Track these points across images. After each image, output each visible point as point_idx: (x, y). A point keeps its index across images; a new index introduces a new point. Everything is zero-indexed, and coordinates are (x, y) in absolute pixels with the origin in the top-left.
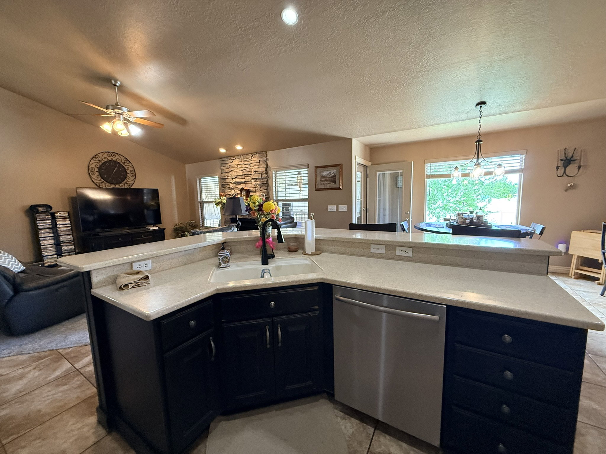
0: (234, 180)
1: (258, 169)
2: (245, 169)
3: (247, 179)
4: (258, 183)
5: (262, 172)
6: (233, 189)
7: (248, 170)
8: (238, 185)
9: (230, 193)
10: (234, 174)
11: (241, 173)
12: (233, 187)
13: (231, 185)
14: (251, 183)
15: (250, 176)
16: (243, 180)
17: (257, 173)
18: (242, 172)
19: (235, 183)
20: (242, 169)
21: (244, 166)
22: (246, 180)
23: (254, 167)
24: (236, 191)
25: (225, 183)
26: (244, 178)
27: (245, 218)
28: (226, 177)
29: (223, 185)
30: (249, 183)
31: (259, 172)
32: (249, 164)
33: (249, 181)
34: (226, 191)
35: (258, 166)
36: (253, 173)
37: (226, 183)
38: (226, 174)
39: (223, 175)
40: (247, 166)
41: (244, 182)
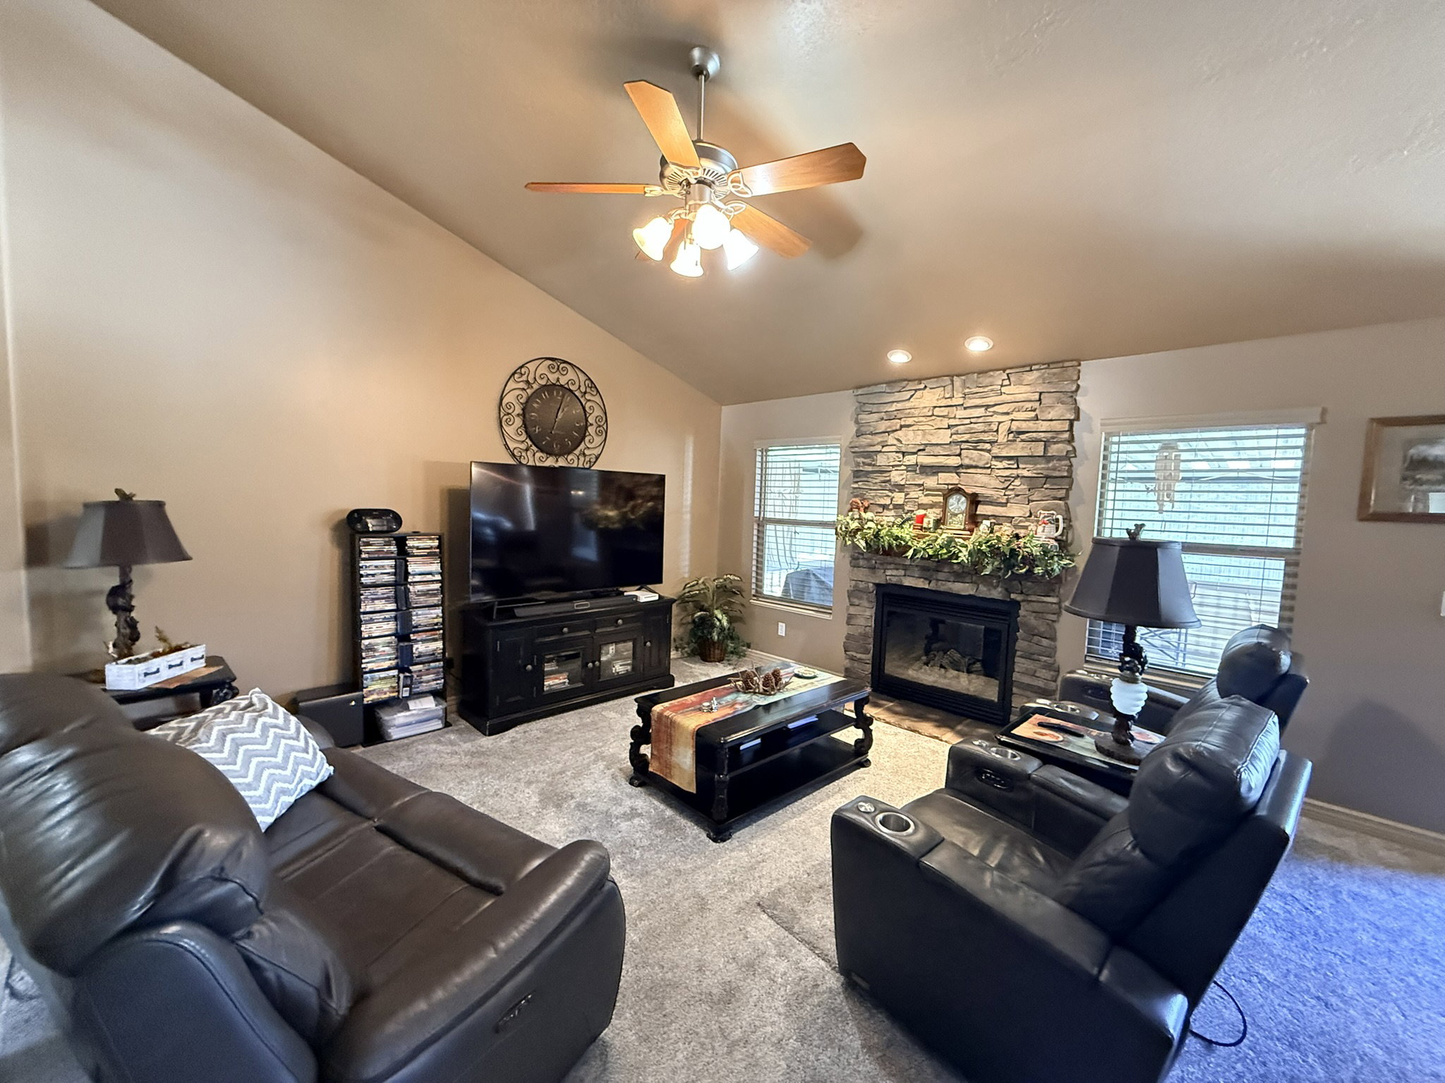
0: (911, 460)
1: (1031, 424)
2: (968, 421)
3: (971, 456)
4: (1026, 473)
5: (1049, 435)
6: (901, 488)
7: (980, 427)
8: (927, 475)
9: (887, 501)
10: (910, 438)
11: (945, 437)
12: (902, 483)
13: (896, 477)
14: (989, 471)
15: (988, 446)
16: (954, 461)
17: (1023, 437)
18: (949, 432)
19: (911, 468)
20: (952, 422)
21: (961, 413)
22: (967, 462)
23: (1011, 417)
24: (912, 495)
25: (870, 469)
26: (959, 455)
27: (942, 589)
28: (878, 448)
29: (857, 474)
30: (979, 471)
31: (1034, 435)
32: (987, 407)
33: (981, 464)
34: (873, 493)
35: (1033, 414)
36: (1002, 438)
37: (876, 469)
38: (878, 439)
39: (864, 440)
40: (981, 411)
41: (956, 469)
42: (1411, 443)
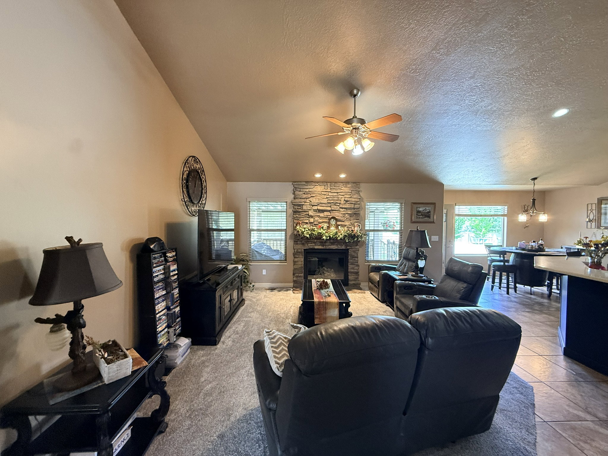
0: (316, 208)
1: (350, 199)
2: (332, 197)
3: (334, 207)
4: (349, 213)
5: (355, 202)
6: (312, 217)
7: (336, 199)
8: (320, 213)
9: (308, 221)
10: (314, 201)
11: (325, 201)
12: (313, 215)
13: (311, 213)
14: (339, 212)
15: (338, 204)
16: (329, 209)
17: (348, 202)
18: (327, 199)
19: (315, 211)
20: (328, 197)
21: (330, 194)
22: (333, 209)
23: (345, 196)
24: (316, 219)
25: (301, 210)
26: (331, 207)
27: (327, 248)
28: (303, 203)
29: (295, 212)
30: (336, 212)
31: (351, 202)
32: (337, 193)
33: (337, 210)
34: (302, 219)
35: (350, 196)
36: (342, 202)
37: (303, 210)
38: (303, 200)
39: (297, 200)
40: (335, 194)
41: (329, 211)
42: (417, 208)
